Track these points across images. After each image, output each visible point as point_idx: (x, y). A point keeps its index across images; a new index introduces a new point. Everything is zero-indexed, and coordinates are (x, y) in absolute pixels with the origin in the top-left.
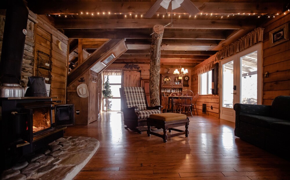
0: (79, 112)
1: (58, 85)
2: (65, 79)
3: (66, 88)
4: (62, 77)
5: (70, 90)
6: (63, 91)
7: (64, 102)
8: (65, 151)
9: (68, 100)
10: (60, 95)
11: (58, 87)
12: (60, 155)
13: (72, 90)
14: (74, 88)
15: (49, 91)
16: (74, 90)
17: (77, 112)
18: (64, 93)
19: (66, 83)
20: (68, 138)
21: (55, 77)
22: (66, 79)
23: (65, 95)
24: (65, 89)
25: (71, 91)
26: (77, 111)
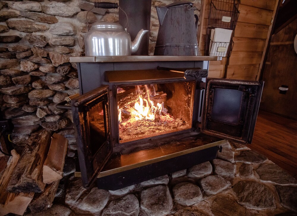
0: (287, 89)
1: (250, 31)
2: (271, 19)
3: (268, 37)
4: (264, 14)
5: (278, 41)
6: (261, 43)
7: (258, 66)
8: (208, 196)
9: (267, 63)
10: (252, 52)
11: (249, 37)
12: (188, 205)
13: (282, 41)
14: (287, 36)
15: (228, 44)
16: (287, 40)
17: (281, 89)
18: (263, 47)
19: (271, 27)
20: (238, 149)
21: (247, 14)
22: (273, 17)
23: (263, 52)
24: (266, 39)
25: (279, 43)
26: (283, 86)
